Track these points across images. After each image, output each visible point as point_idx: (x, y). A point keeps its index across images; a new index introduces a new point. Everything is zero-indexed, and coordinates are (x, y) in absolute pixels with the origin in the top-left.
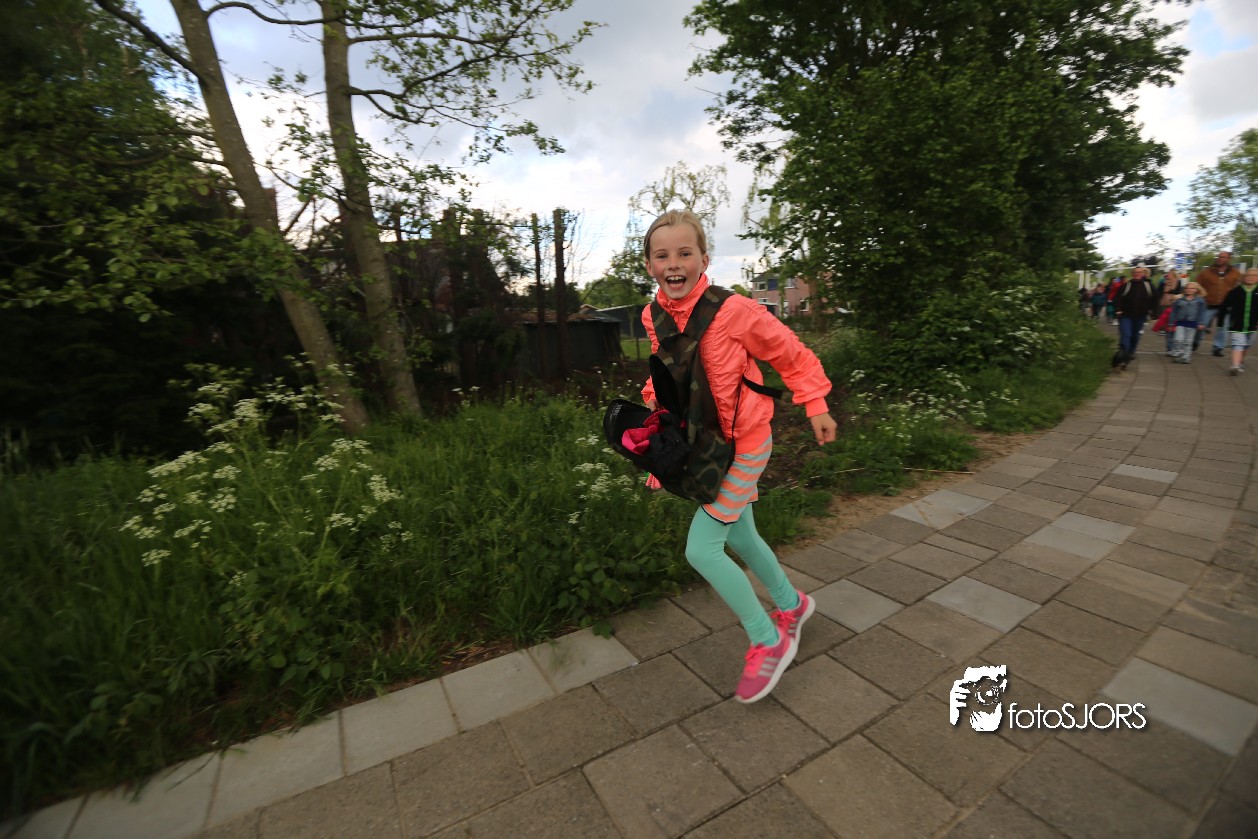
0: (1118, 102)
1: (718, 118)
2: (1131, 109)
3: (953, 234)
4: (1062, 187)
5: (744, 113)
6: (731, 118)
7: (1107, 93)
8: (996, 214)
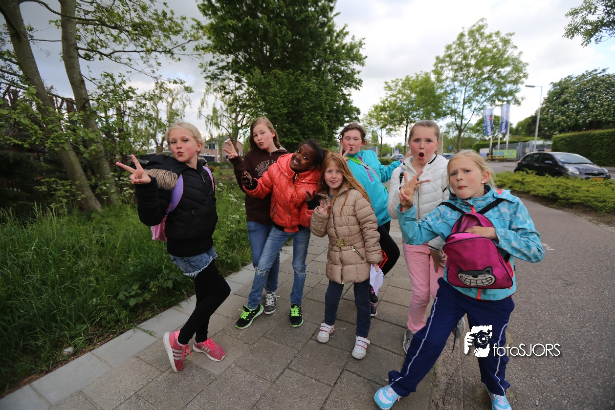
0: (346, 92)
1: (205, 71)
2: (349, 95)
3: (310, 134)
4: (334, 119)
5: (217, 72)
6: (211, 73)
7: (343, 88)
8: (322, 128)
